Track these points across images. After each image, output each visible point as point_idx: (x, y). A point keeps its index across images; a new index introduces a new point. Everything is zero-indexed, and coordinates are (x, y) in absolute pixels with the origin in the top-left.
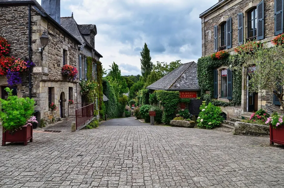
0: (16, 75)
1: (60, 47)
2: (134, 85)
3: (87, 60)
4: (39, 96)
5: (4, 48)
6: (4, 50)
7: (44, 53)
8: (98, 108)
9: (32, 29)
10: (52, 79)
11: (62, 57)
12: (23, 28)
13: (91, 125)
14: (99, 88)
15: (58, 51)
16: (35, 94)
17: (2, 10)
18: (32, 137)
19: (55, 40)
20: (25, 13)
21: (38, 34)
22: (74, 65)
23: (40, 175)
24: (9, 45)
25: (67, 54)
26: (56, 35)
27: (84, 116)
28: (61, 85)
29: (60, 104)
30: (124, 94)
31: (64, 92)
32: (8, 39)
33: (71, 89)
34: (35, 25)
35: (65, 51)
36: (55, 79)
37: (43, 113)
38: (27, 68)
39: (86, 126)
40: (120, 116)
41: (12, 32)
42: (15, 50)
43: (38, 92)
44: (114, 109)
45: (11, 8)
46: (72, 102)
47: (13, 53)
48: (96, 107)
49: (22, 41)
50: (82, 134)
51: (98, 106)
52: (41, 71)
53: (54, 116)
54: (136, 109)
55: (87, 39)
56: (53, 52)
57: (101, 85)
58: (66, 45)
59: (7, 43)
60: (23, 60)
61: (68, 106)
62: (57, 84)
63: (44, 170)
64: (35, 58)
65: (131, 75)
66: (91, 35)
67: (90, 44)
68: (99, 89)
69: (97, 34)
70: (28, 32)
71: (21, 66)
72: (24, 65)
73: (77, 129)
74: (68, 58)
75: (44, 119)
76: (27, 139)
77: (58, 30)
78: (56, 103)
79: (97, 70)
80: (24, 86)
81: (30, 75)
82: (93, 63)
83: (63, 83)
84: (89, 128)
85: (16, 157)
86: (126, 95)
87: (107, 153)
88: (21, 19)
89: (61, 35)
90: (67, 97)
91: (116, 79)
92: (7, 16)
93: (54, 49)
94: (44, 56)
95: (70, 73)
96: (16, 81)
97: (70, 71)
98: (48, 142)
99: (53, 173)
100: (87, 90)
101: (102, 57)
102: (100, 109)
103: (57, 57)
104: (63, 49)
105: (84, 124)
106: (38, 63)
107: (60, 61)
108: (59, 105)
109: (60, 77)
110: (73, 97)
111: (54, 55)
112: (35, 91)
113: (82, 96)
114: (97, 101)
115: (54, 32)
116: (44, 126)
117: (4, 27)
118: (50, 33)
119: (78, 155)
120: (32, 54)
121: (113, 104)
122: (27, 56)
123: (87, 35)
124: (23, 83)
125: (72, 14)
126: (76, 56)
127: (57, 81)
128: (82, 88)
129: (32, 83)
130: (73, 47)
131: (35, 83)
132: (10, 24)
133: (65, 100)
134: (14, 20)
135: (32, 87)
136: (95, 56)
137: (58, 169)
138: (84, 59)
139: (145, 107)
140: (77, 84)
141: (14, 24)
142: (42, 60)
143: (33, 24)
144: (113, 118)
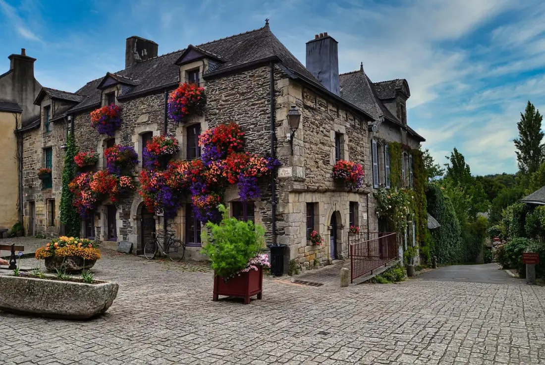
0: (251, 183)
1: (329, 128)
2: (500, 195)
3: (389, 149)
4: (288, 218)
5: (234, 139)
6: (235, 141)
7: (295, 141)
8: (417, 242)
9: (276, 103)
10: (313, 187)
11: (333, 146)
12: (262, 103)
13: (384, 277)
14: (419, 203)
15: (325, 136)
16: (281, 214)
17: (235, 79)
18: (260, 291)
19: (317, 118)
20: (266, 78)
21: (285, 109)
22: (358, 161)
23: (235, 357)
24: (242, 134)
25: (344, 141)
26: (319, 108)
27: (385, 258)
28: (334, 199)
29: (330, 233)
30: (479, 214)
31: (338, 211)
32: (242, 124)
33: (353, 205)
34: (281, 96)
35: (338, 135)
36: (318, 188)
37: (296, 250)
38: (268, 171)
39: (373, 278)
40: (471, 260)
41: (246, 111)
42: (252, 141)
43: (286, 212)
44: (455, 246)
45: (246, 73)
46: (356, 230)
47: (248, 146)
48: (412, 241)
49: (261, 125)
50: (357, 293)
51: (418, 238)
52: (290, 175)
53: (319, 255)
54: (499, 246)
55: (391, 109)
56: (315, 139)
57: (424, 196)
58: (341, 124)
59: (239, 130)
60: (262, 157)
61: (349, 238)
62: (324, 195)
63: (247, 349)
64: (281, 152)
65: (502, 174)
66: (397, 101)
67: (396, 117)
68: (419, 205)
69: (410, 96)
70: (269, 109)
71: (258, 167)
72: (262, 165)
73: (352, 283)
74: (346, 147)
75: (298, 260)
76: (249, 294)
77: (323, 99)
78: (321, 232)
79: (413, 167)
80: (265, 202)
81: (273, 181)
82: (403, 154)
83: (337, 194)
84: (380, 282)
85: (219, 321)
86: (484, 216)
87: (377, 335)
88: (260, 89)
89: (330, 107)
90: (346, 220)
91: (459, 184)
92: (240, 87)
93: (315, 134)
94: (296, 148)
95: (347, 175)
96: (251, 193)
97: (348, 171)
98: (287, 302)
99: (255, 358)
100: (388, 207)
101: (423, 140)
102: (422, 244)
103: (323, 147)
104: (336, 132)
105: (372, 274)
106: (285, 161)
107: (328, 155)
108: (329, 236)
109: (329, 184)
110: (360, 220)
111: (316, 144)
112: (281, 210)
113: (379, 220)
114: (414, 228)
115: (316, 102)
116: (297, 273)
117: (236, 105)
118: (309, 105)
119: (320, 333)
120: (276, 145)
121: (451, 234)
122: (269, 149)
123: (390, 100)
124: (263, 196)
125: (362, 66)
126: (364, 144)
127: (324, 192)
128: (379, 202)
129: (277, 195)
130: (357, 125)
131: (281, 196)
132: (245, 100)
133: (342, 227)
134: (250, 92)
135: (276, 203)
136: (407, 140)
137: (269, 352)
138: (382, 148)
139: (518, 244)
140: (369, 195)
141: (250, 98)
142: (292, 154)
143: (278, 93)
144: (452, 265)
